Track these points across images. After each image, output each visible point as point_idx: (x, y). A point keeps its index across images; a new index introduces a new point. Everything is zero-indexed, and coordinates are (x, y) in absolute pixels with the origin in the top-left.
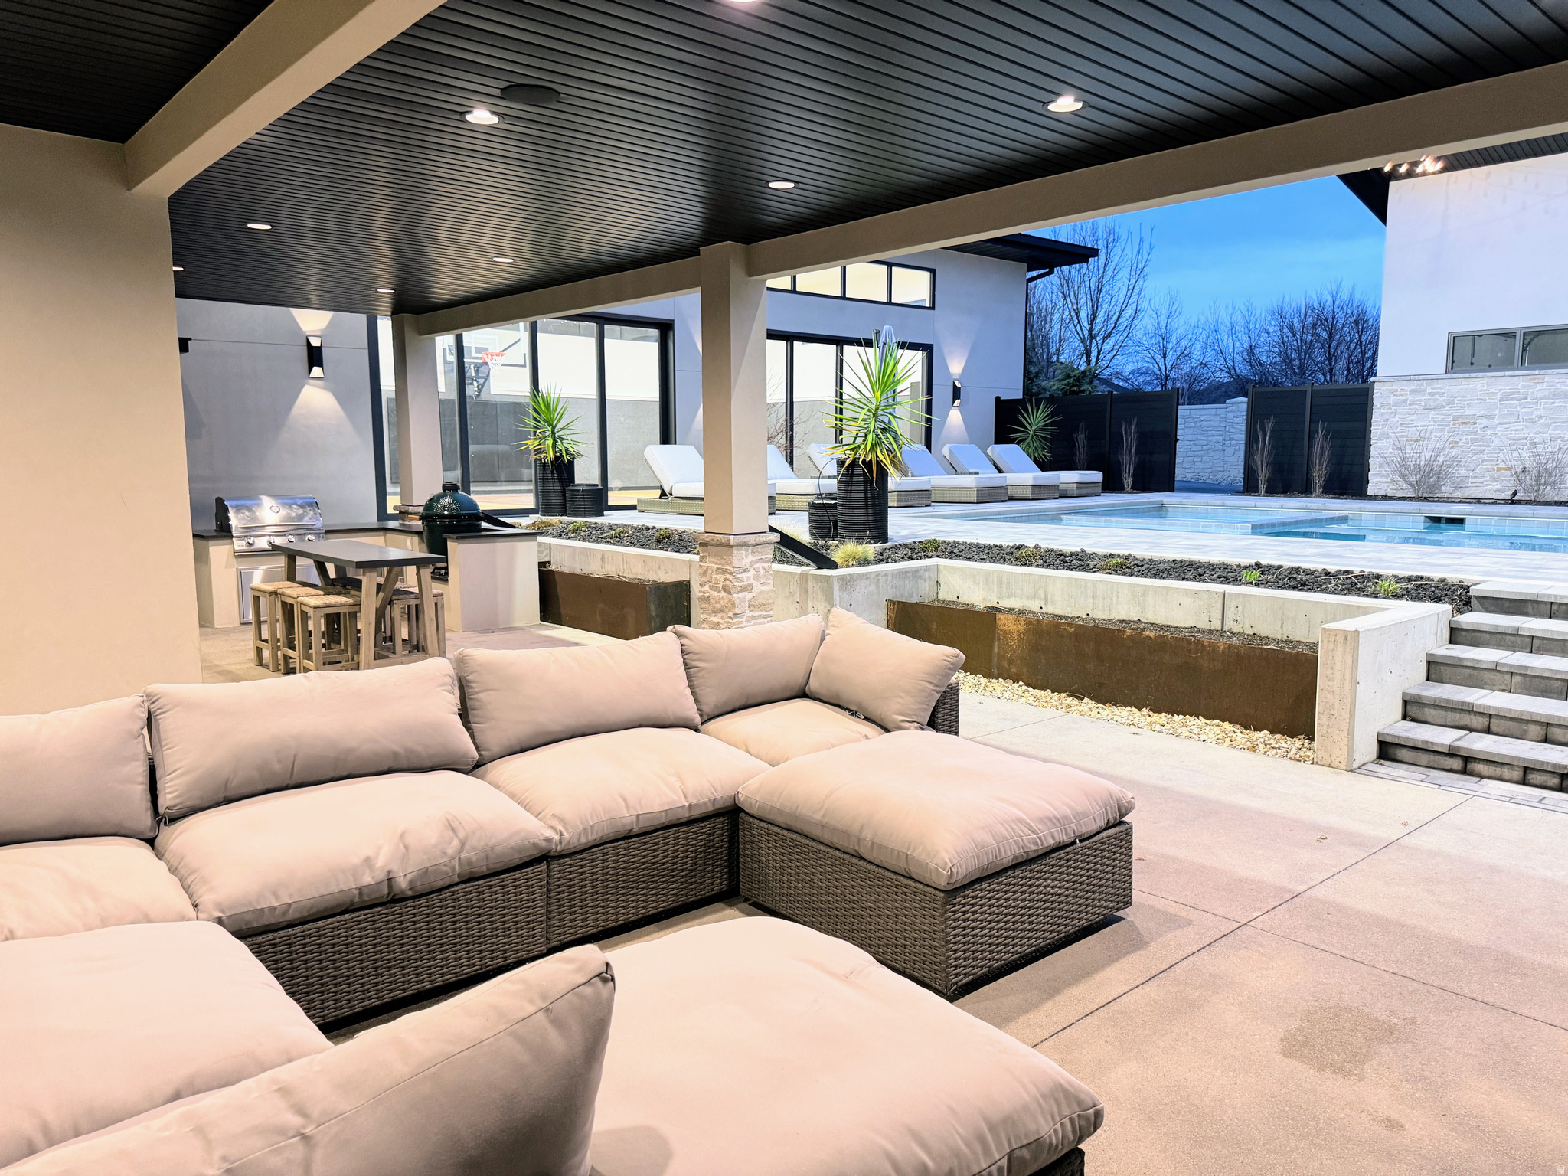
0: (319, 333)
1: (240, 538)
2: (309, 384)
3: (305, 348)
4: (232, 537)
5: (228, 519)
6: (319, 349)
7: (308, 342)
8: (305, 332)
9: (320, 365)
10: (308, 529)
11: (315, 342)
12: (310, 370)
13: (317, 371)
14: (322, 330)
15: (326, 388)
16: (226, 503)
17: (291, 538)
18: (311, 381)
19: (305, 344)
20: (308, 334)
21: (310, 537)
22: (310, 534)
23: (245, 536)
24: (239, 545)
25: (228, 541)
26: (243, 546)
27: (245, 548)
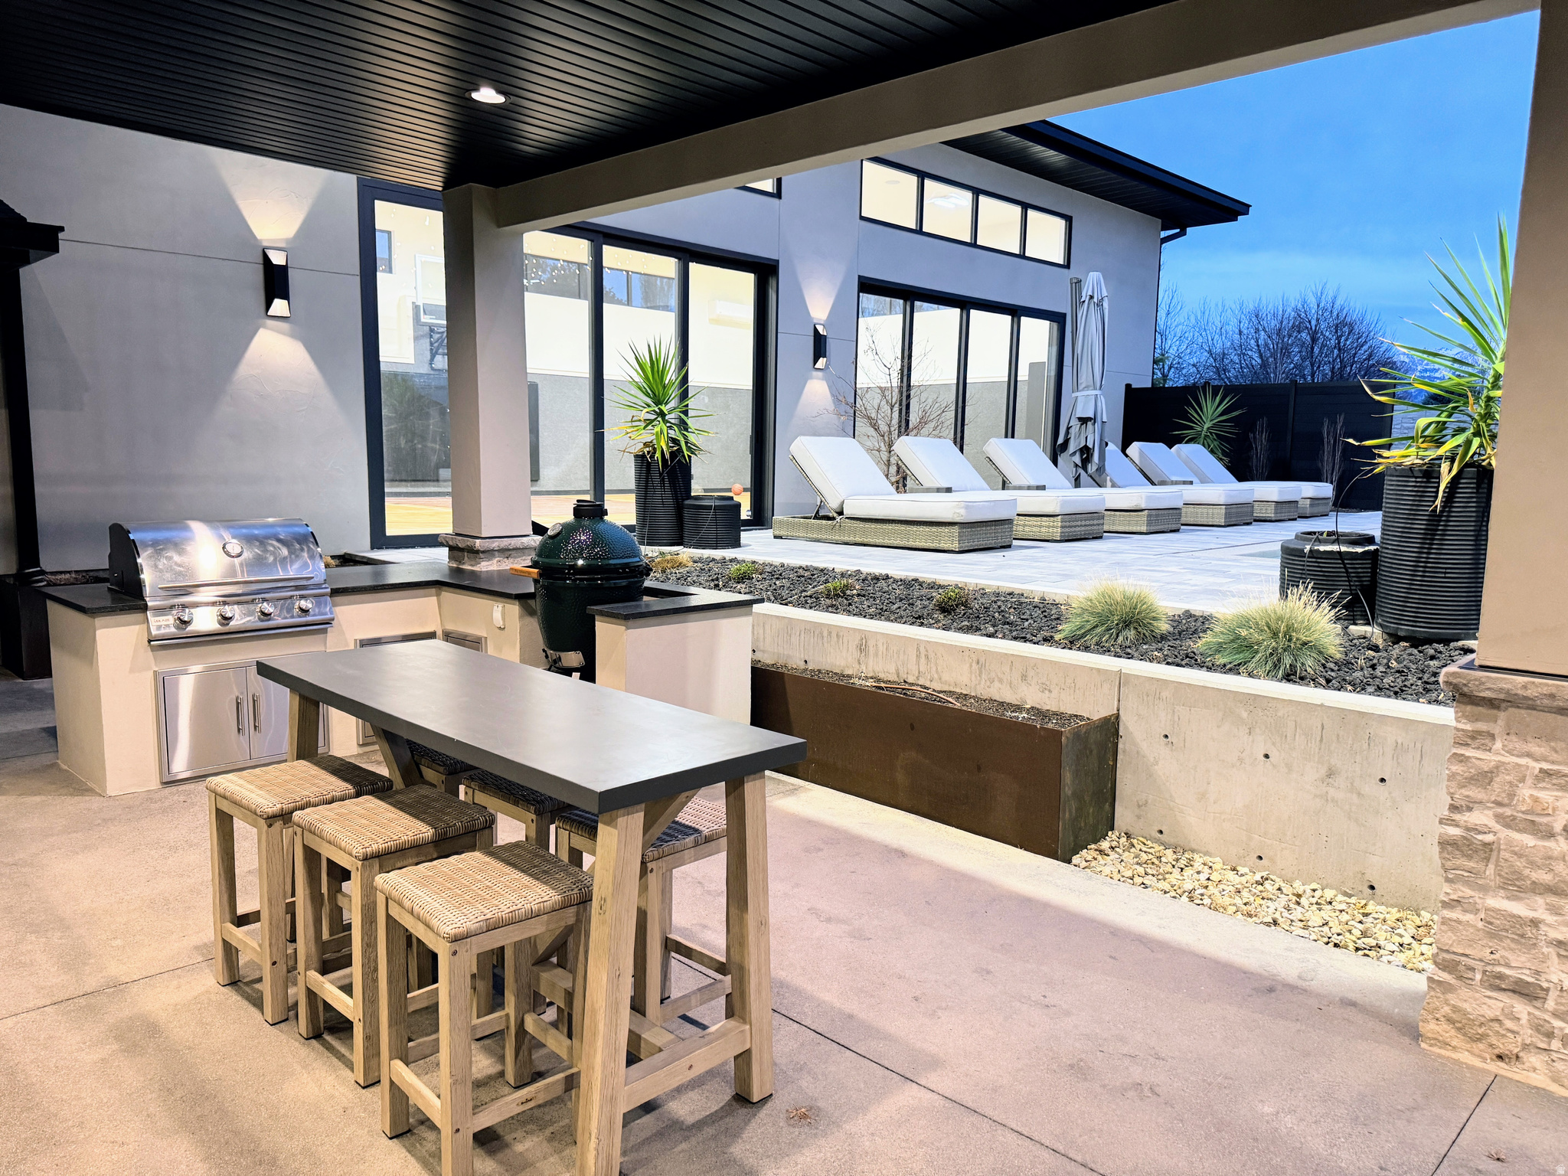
0: (283, 245)
1: (161, 610)
2: (265, 327)
3: (261, 268)
4: (144, 608)
5: (136, 570)
6: (283, 270)
7: (266, 259)
8: (261, 241)
9: (285, 296)
10: (298, 588)
11: (278, 259)
12: (268, 305)
13: (279, 306)
14: (287, 241)
15: (293, 336)
16: (132, 536)
17: (268, 608)
18: (270, 322)
19: (260, 260)
20: (265, 244)
21: (304, 604)
22: (302, 597)
23: (172, 607)
24: (162, 624)
25: (139, 616)
26: (168, 626)
27: (173, 630)
